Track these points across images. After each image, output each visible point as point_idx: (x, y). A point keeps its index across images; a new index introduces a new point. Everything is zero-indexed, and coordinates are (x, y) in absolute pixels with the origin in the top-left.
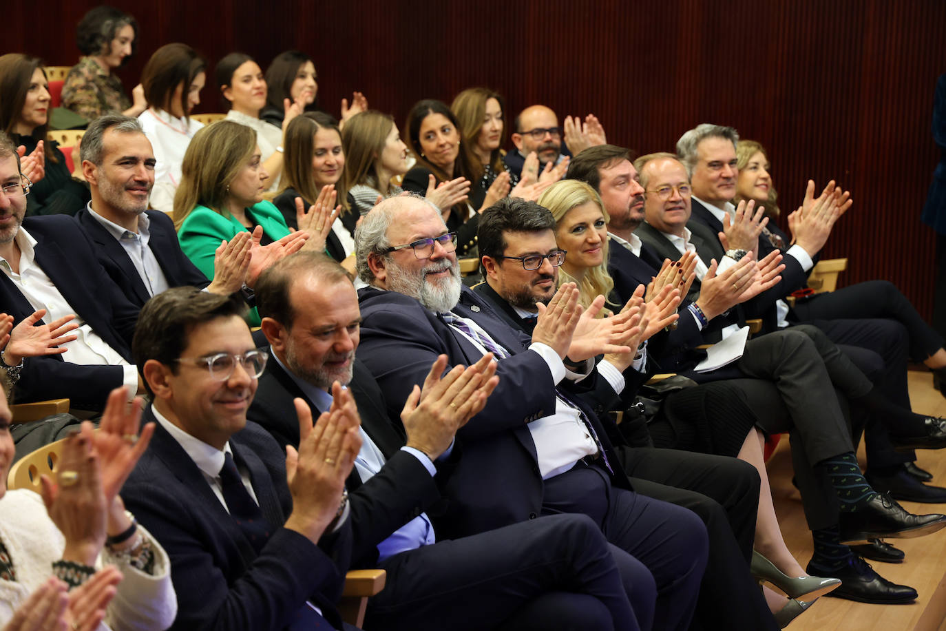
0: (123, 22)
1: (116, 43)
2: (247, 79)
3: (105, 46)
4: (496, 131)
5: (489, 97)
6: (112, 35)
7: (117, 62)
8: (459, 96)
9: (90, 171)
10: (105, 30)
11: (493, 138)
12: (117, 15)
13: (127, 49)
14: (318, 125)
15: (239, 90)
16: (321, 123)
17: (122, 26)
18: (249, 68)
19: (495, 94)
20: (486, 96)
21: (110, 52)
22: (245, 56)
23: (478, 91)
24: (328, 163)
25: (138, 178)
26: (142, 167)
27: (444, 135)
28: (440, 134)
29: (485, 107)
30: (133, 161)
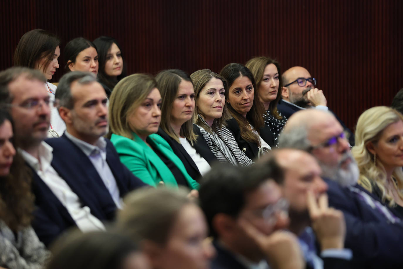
4: (273, 87)
5: (269, 63)
8: (248, 62)
9: (66, 114)
11: (273, 93)
14: (181, 78)
15: (81, 67)
16: (183, 77)
19: (273, 61)
20: (266, 62)
24: (187, 105)
25: (100, 114)
26: (101, 106)
27: (247, 91)
28: (245, 91)
29: (264, 70)
30: (94, 103)
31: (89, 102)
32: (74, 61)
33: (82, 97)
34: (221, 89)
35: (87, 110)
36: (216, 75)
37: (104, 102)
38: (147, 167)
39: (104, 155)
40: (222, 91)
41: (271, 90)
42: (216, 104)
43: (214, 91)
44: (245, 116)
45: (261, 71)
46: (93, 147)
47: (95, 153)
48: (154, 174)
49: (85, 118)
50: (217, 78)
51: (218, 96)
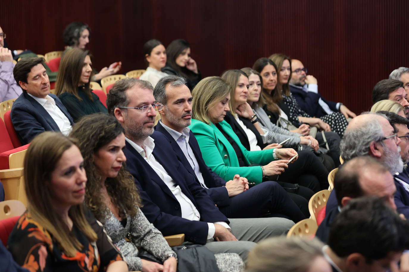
0: (83, 28)
1: (81, 39)
2: (159, 53)
3: (76, 41)
6: (79, 36)
7: (83, 47)
10: (75, 34)
12: (80, 25)
13: (87, 40)
15: (154, 58)
17: (83, 31)
18: (160, 48)
19: (288, 58)
20: (283, 58)
21: (78, 44)
22: (159, 42)
23: (280, 56)
25: (186, 110)
26: (187, 103)
27: (273, 75)
28: (271, 75)
29: (282, 64)
30: (182, 101)
31: (178, 100)
32: (150, 54)
33: (173, 96)
34: (258, 82)
35: (176, 106)
36: (255, 72)
37: (190, 100)
38: (216, 144)
39: (187, 139)
40: (259, 83)
41: (285, 77)
42: (254, 92)
43: (253, 83)
44: (270, 93)
45: (281, 64)
46: (180, 134)
47: (181, 138)
48: (222, 148)
49: (175, 112)
50: (255, 74)
51: (255, 87)
